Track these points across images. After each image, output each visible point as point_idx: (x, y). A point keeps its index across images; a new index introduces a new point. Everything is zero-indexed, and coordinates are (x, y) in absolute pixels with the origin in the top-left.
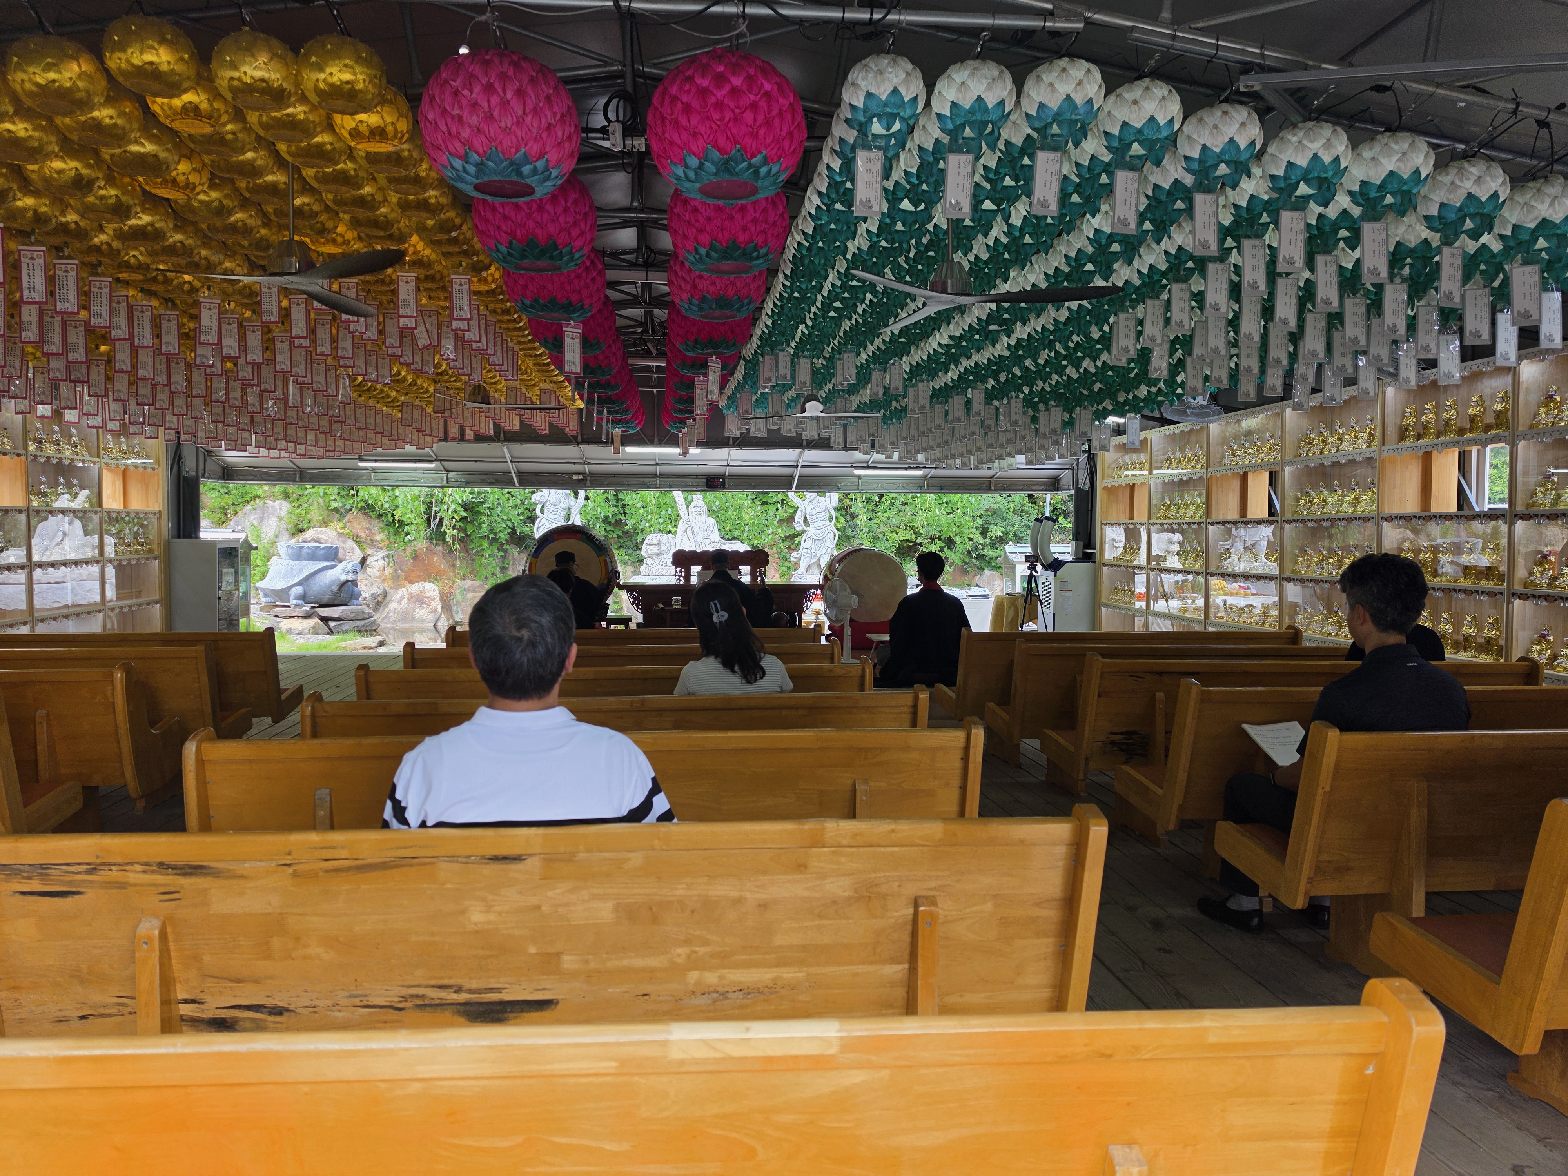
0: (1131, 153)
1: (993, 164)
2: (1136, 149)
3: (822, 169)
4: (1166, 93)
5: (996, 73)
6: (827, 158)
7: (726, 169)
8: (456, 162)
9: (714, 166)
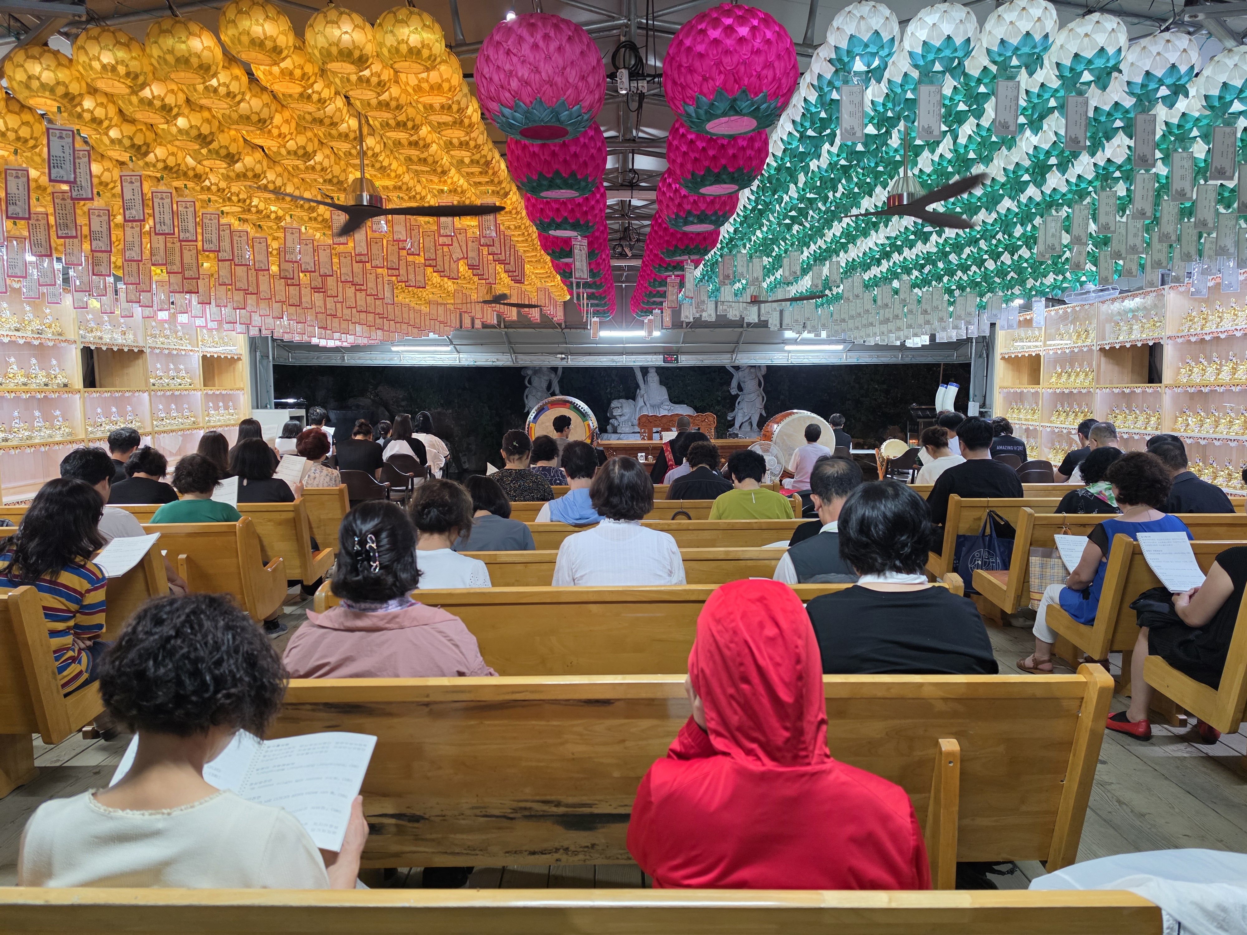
0: (1082, 81)
2: (1087, 77)
4: (1114, 25)
5: (964, 15)
7: (732, 108)
8: (507, 111)
9: (722, 106)
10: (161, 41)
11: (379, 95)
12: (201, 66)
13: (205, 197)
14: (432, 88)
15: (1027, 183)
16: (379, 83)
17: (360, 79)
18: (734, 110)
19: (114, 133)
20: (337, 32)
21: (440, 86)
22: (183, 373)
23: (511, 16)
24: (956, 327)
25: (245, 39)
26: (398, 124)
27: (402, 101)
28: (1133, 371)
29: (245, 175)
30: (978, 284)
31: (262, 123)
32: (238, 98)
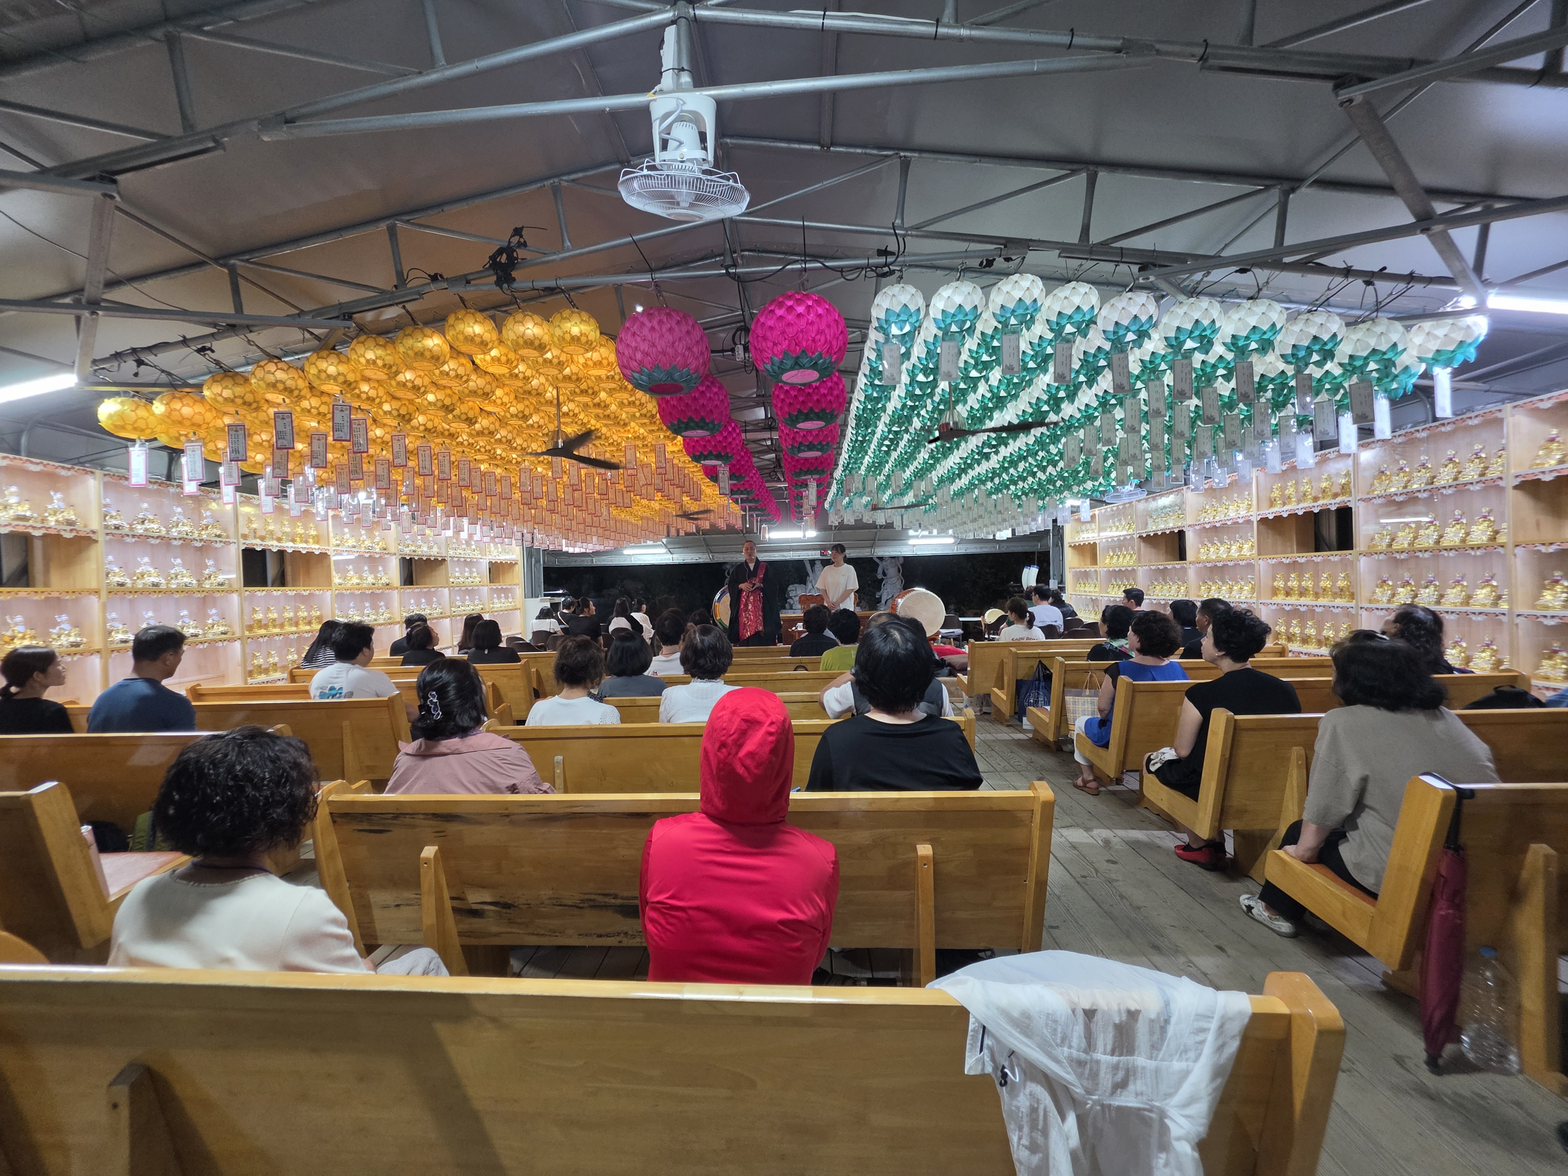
0: (1066, 331)
1: (974, 348)
3: (865, 360)
4: (1087, 290)
5: (970, 289)
6: (867, 353)
7: (796, 363)
8: (636, 375)
9: (789, 363)
10: (404, 341)
11: (561, 372)
12: (432, 357)
13: (460, 449)
14: (595, 364)
15: (1048, 412)
16: (559, 363)
17: (545, 360)
18: (797, 365)
19: (386, 407)
20: (522, 329)
21: (601, 363)
22: (475, 574)
23: (639, 309)
24: (1026, 523)
25: (461, 337)
26: (582, 391)
27: (581, 375)
28: (1166, 552)
29: (482, 433)
30: (1036, 490)
31: (486, 395)
32: (465, 378)
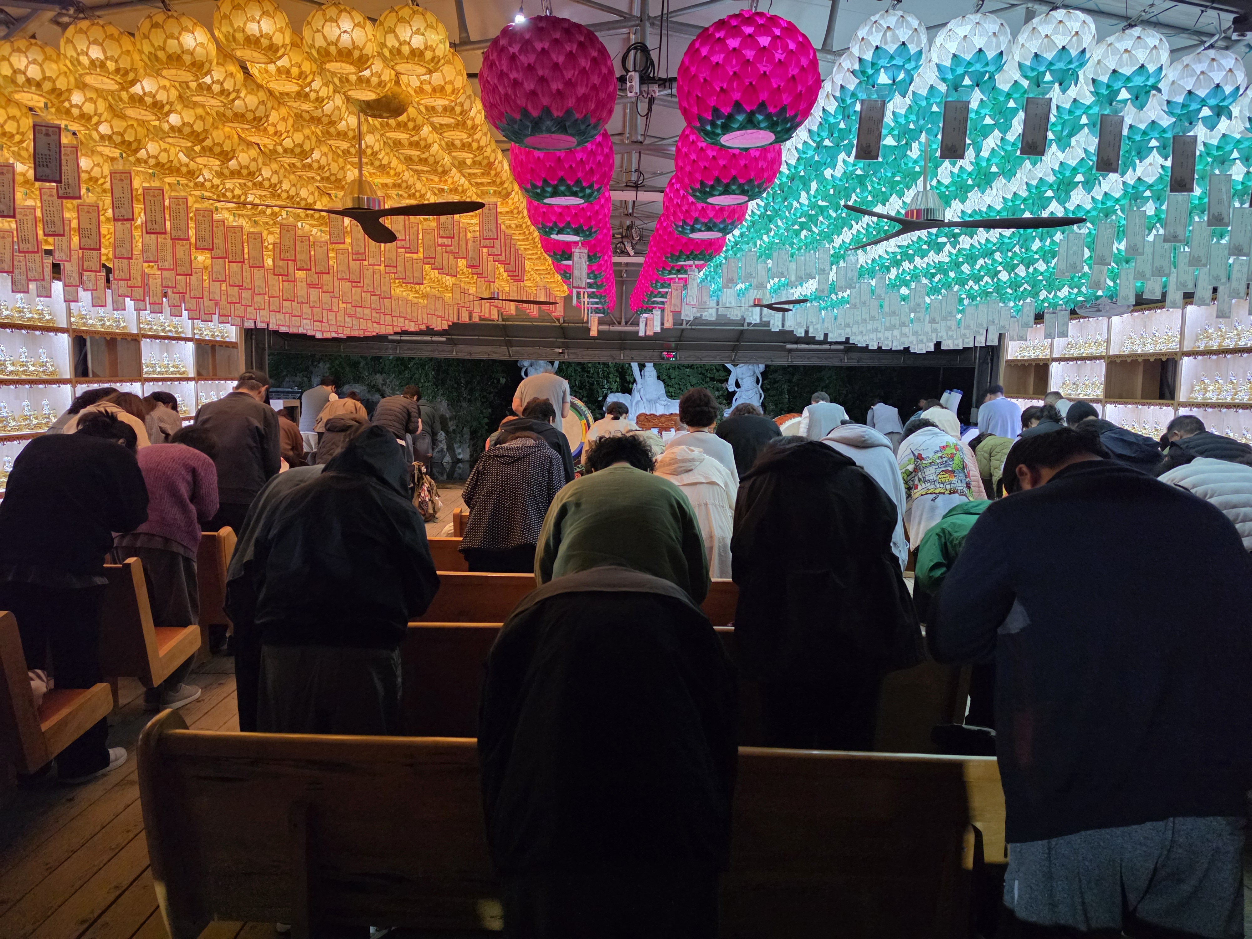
0: (1118, 98)
2: (1124, 95)
9: (740, 119)
10: (152, 36)
15: (1050, 199)
18: (751, 123)
20: (334, 30)
22: (176, 362)
23: (520, 19)
25: (240, 36)
28: (1143, 386)
30: (989, 294)
31: (257, 121)
32: (233, 96)
